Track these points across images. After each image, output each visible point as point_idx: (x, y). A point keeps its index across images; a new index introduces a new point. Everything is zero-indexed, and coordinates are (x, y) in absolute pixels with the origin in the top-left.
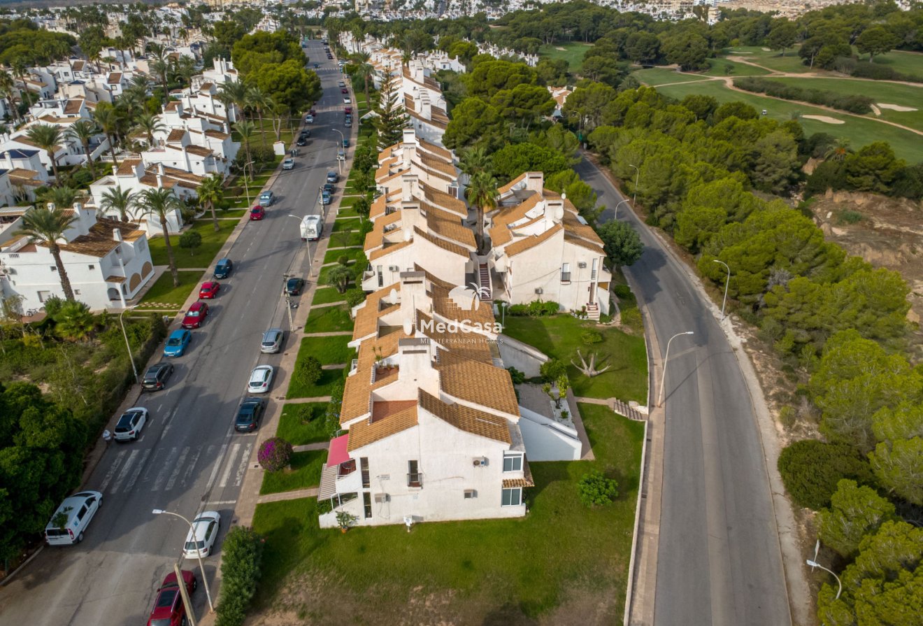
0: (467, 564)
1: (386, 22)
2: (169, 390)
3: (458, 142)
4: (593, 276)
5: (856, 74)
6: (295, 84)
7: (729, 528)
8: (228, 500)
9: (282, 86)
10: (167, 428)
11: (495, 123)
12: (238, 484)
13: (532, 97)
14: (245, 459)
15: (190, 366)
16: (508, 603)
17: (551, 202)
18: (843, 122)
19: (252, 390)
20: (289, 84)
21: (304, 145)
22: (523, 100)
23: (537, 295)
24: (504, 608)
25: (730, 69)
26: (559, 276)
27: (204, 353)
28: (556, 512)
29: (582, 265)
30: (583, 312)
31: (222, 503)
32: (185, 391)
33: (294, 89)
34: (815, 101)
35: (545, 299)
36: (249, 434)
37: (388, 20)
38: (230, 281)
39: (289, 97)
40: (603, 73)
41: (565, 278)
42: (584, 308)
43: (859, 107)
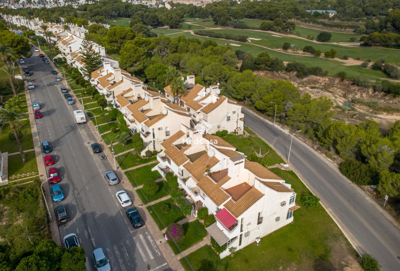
0: (290, 250)
1: (15, 10)
2: (74, 220)
3: (128, 66)
4: (238, 116)
5: (235, 27)
6: (21, 43)
7: (349, 201)
8: (162, 264)
9: (14, 45)
10: (93, 239)
11: (144, 55)
12: (160, 254)
13: (144, 42)
14: (151, 241)
15: (74, 203)
16: (316, 259)
17: (214, 87)
18: (240, 46)
19: (124, 205)
20: (18, 43)
21: (30, 75)
22: (140, 44)
23: (218, 129)
24: (316, 261)
25: (190, 27)
26: (226, 118)
27: (76, 195)
28: (301, 215)
29: (234, 112)
30: (235, 132)
31: (160, 266)
32: (84, 217)
33: (22, 46)
34: (227, 38)
35: (221, 130)
36: (141, 228)
37: (16, 8)
38: (54, 153)
39: (20, 50)
40: (142, 31)
41: (229, 119)
42: (235, 130)
43: (243, 39)
